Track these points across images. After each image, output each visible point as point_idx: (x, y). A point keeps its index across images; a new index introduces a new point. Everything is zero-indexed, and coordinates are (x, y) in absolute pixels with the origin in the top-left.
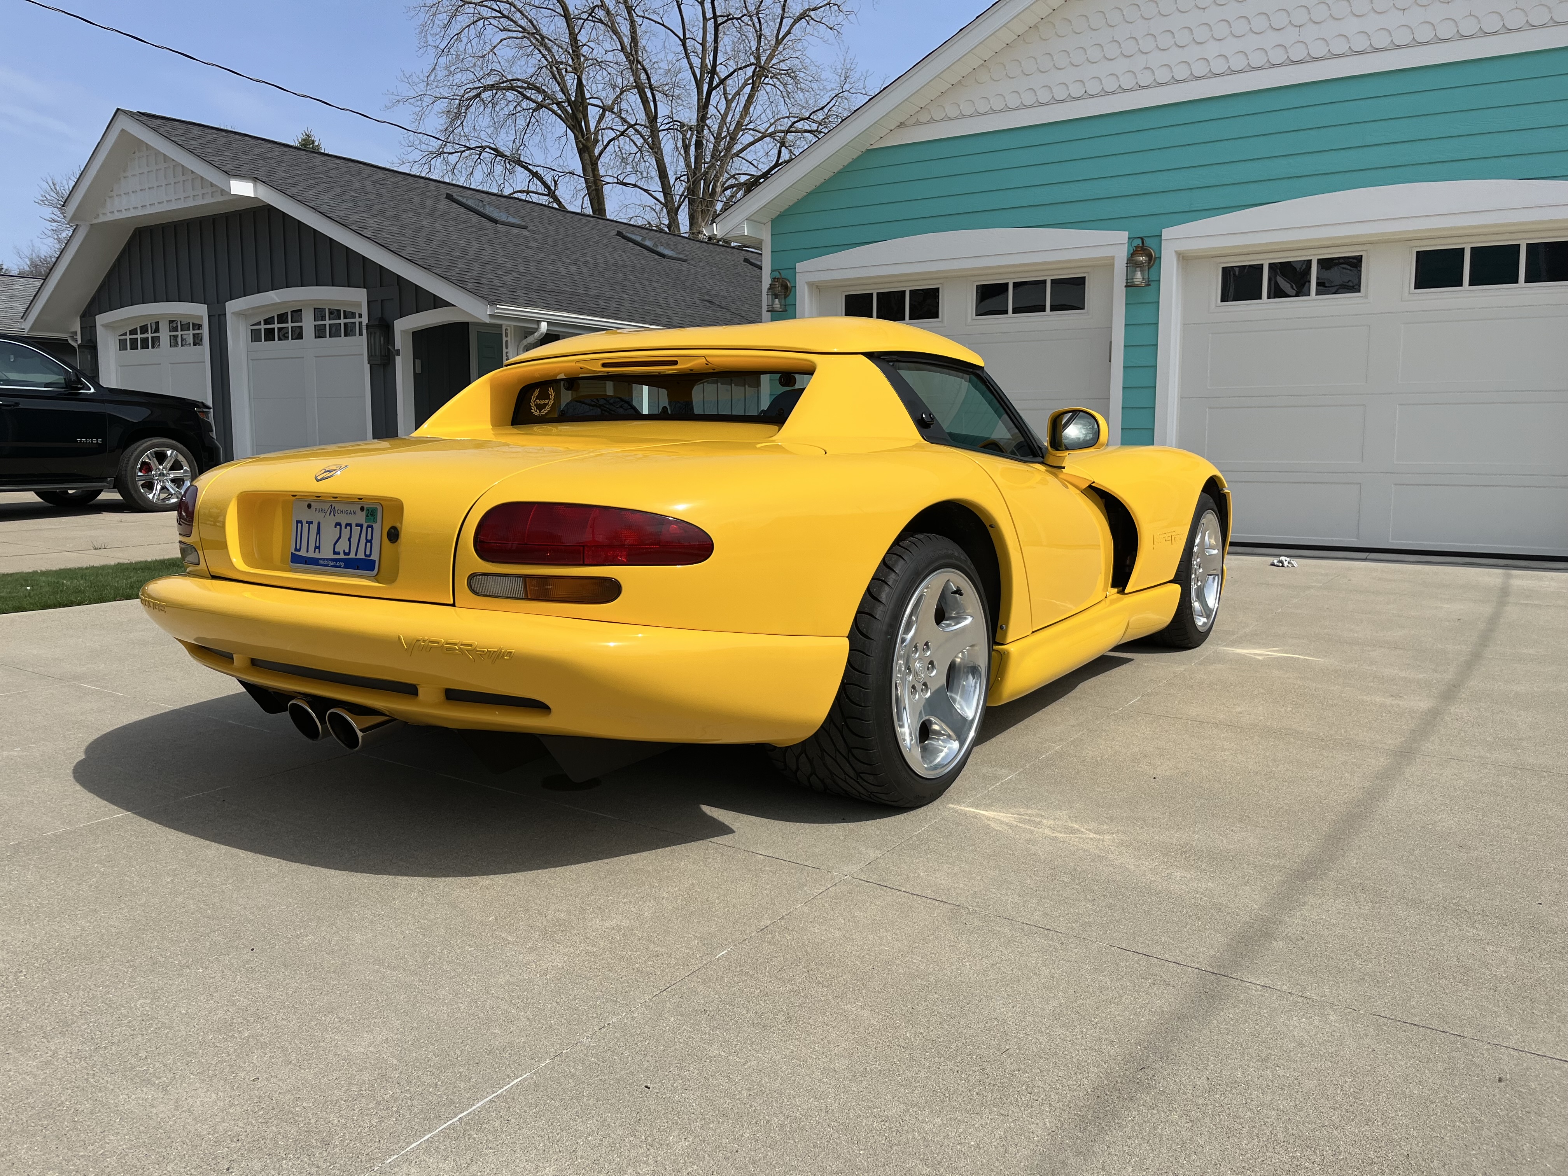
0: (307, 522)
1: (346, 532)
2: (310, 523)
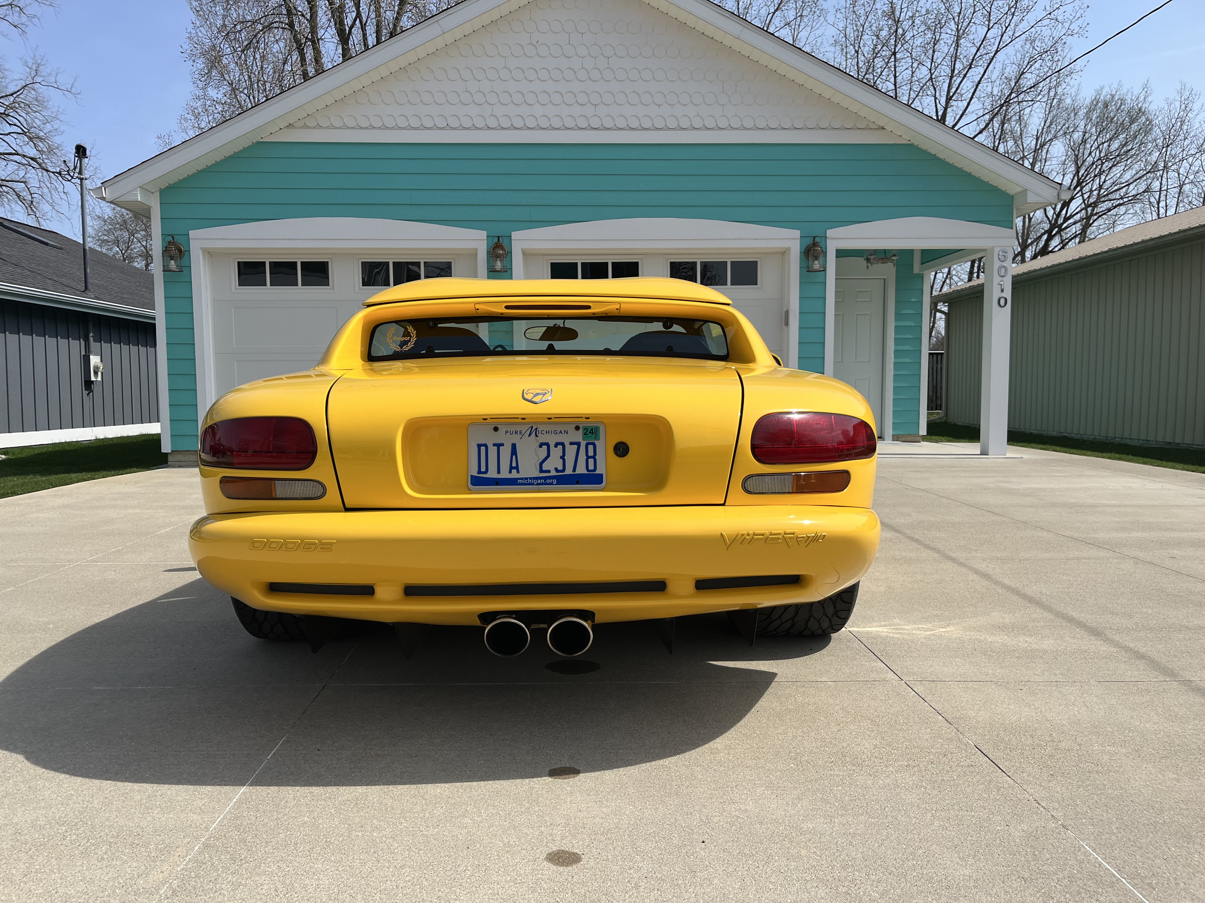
0: (494, 445)
1: (556, 452)
2: (498, 446)
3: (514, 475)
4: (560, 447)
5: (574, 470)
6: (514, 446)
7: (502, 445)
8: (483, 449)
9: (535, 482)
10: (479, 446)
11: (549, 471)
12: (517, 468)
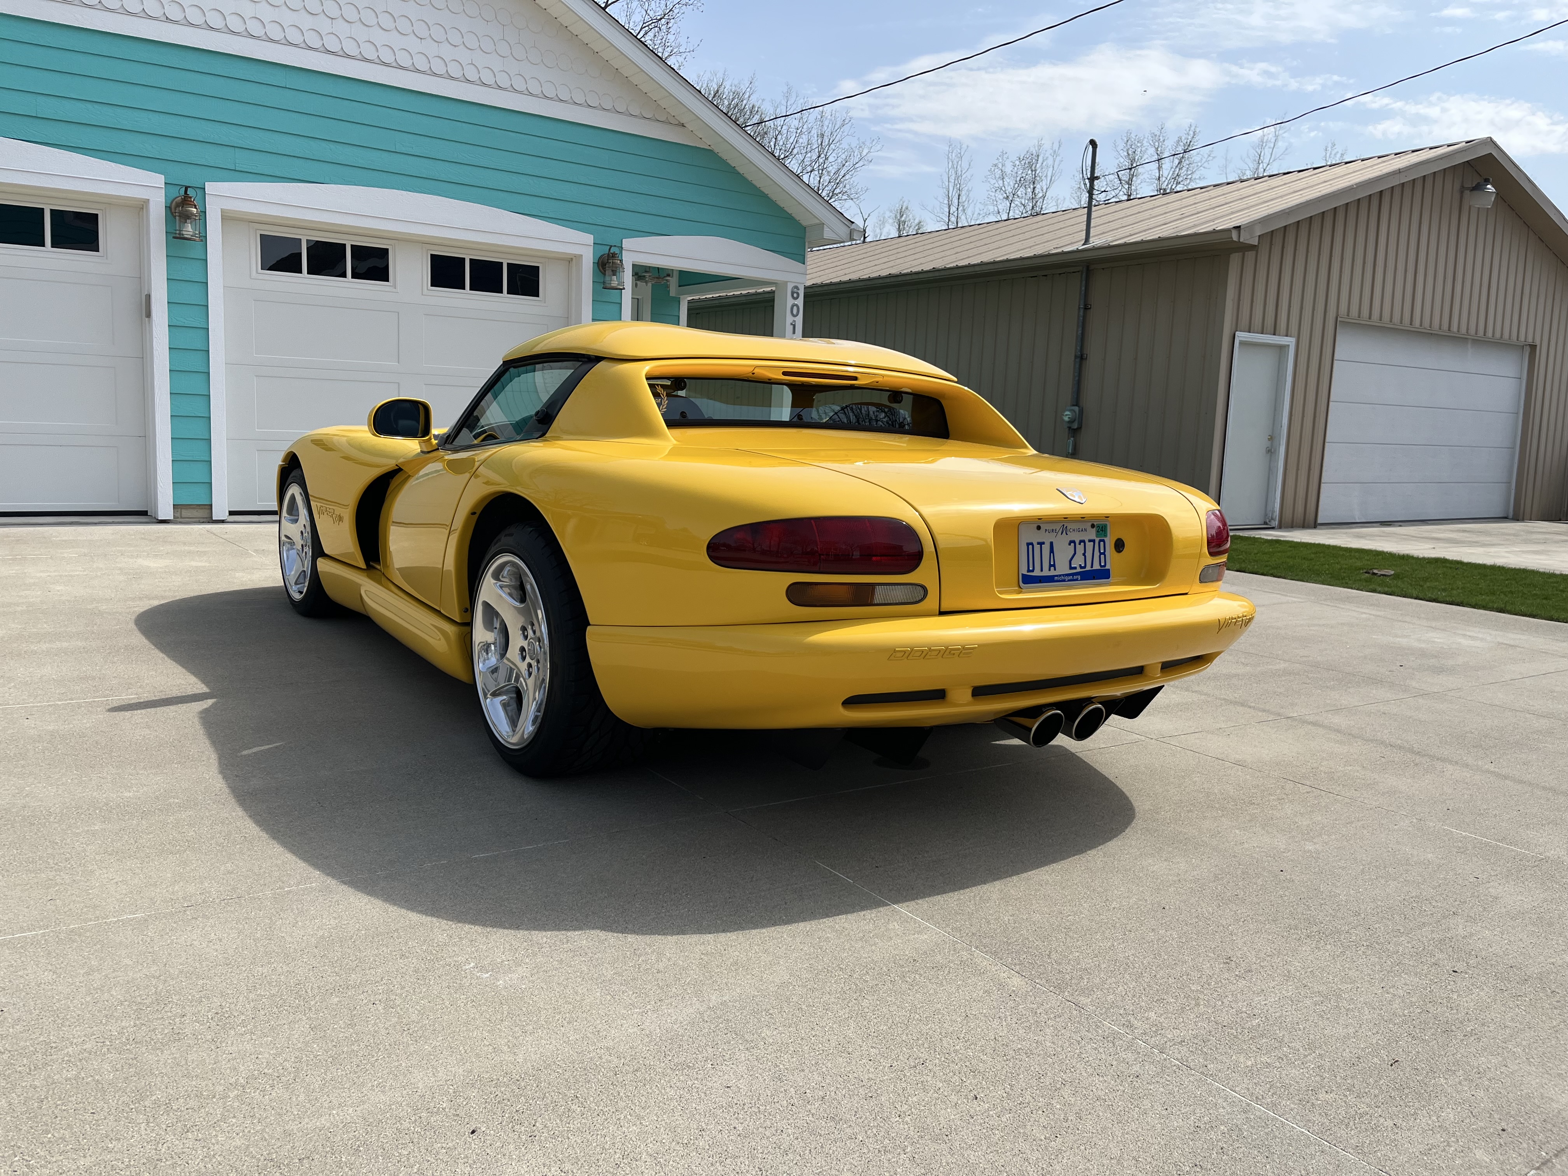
0: (1038, 543)
1: (1080, 549)
2: (1041, 544)
3: (1052, 573)
4: (1082, 544)
5: (1092, 567)
6: (1052, 543)
7: (1043, 543)
8: (1030, 547)
9: (1067, 578)
10: (1028, 544)
11: (1075, 568)
12: (1054, 566)
